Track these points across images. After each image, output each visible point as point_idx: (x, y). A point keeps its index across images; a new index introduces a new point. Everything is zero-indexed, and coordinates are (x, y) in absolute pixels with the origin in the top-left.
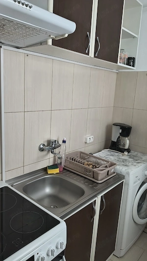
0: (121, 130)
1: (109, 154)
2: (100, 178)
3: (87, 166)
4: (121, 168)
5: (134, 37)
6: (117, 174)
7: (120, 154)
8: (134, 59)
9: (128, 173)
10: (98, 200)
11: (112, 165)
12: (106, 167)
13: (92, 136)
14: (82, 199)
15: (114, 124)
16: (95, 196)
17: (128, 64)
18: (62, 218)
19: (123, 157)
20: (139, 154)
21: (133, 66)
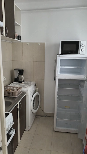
0: (19, 72)
1: (15, 84)
2: (16, 95)
3: (9, 91)
4: (24, 89)
5: (19, 26)
6: (23, 92)
7: (20, 84)
8: (20, 36)
9: (28, 91)
10: (18, 104)
11: (20, 88)
12: (18, 89)
13: (5, 77)
14: (12, 106)
15: (15, 70)
16: (17, 103)
17: (18, 39)
18: (9, 112)
19: (22, 85)
20: (29, 82)
21: (21, 40)
